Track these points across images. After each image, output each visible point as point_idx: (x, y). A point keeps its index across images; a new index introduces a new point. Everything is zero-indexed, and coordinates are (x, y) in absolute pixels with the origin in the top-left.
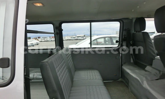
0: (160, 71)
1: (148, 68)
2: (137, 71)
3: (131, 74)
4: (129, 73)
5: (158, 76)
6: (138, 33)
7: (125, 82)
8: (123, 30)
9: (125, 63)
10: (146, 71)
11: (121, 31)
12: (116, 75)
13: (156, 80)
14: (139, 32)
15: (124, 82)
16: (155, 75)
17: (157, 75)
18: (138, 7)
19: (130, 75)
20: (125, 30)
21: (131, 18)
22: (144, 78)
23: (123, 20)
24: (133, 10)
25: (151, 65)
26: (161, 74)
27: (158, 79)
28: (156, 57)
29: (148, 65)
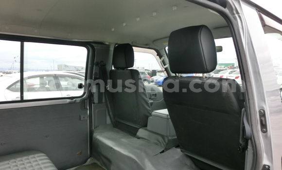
0: (163, 136)
1: (141, 132)
2: (124, 140)
3: (116, 148)
4: (112, 148)
5: (162, 145)
6: (120, 71)
7: (100, 165)
8: (93, 64)
9: (96, 127)
10: (139, 138)
11: (89, 66)
12: (81, 153)
13: (161, 153)
14: (123, 69)
15: (99, 163)
16: (156, 144)
17: (160, 143)
18: (124, 24)
19: (114, 150)
20: (97, 64)
21: (107, 43)
22: (143, 154)
23: (93, 45)
24: (113, 30)
25: (145, 126)
26: (167, 141)
27: (163, 152)
28: (153, 113)
29: (141, 128)
